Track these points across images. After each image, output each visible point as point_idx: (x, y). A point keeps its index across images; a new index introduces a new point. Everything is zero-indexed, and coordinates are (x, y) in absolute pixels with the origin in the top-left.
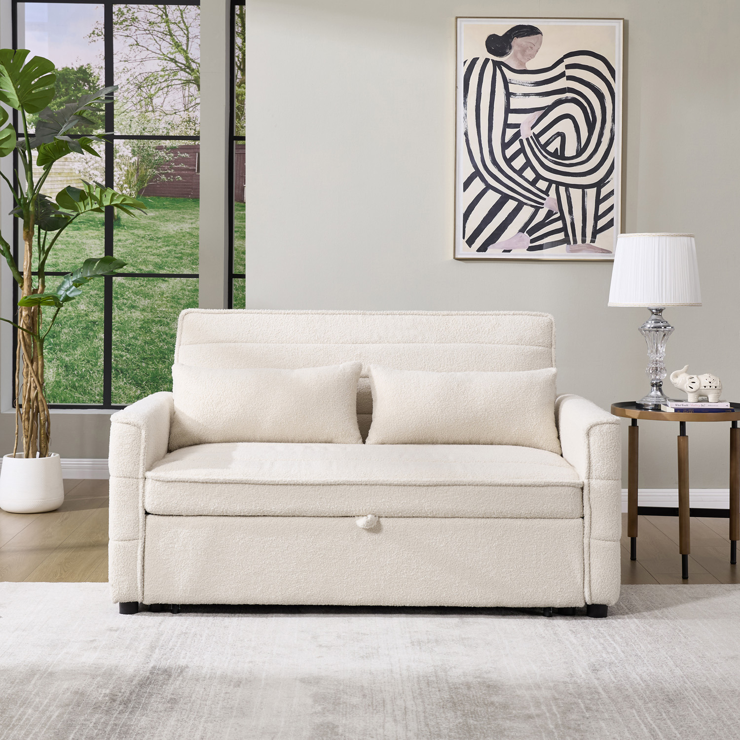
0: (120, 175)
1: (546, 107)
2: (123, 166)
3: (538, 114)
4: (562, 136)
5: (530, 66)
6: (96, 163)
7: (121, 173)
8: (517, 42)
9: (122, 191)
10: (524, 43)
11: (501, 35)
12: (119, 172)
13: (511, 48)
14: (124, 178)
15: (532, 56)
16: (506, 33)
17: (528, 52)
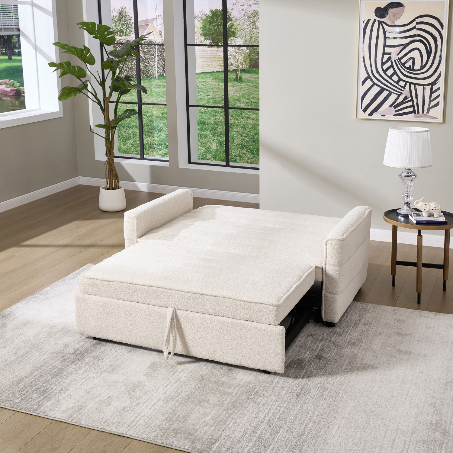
0: (241, 58)
1: (405, 44)
2: (242, 54)
3: (401, 48)
4: (413, 59)
5: (397, 23)
6: (230, 53)
7: (242, 57)
8: (391, 11)
9: (242, 66)
10: (395, 11)
11: (382, 7)
12: (241, 57)
13: (387, 14)
14: (243, 60)
15: (399, 18)
16: (385, 7)
17: (397, 16)
